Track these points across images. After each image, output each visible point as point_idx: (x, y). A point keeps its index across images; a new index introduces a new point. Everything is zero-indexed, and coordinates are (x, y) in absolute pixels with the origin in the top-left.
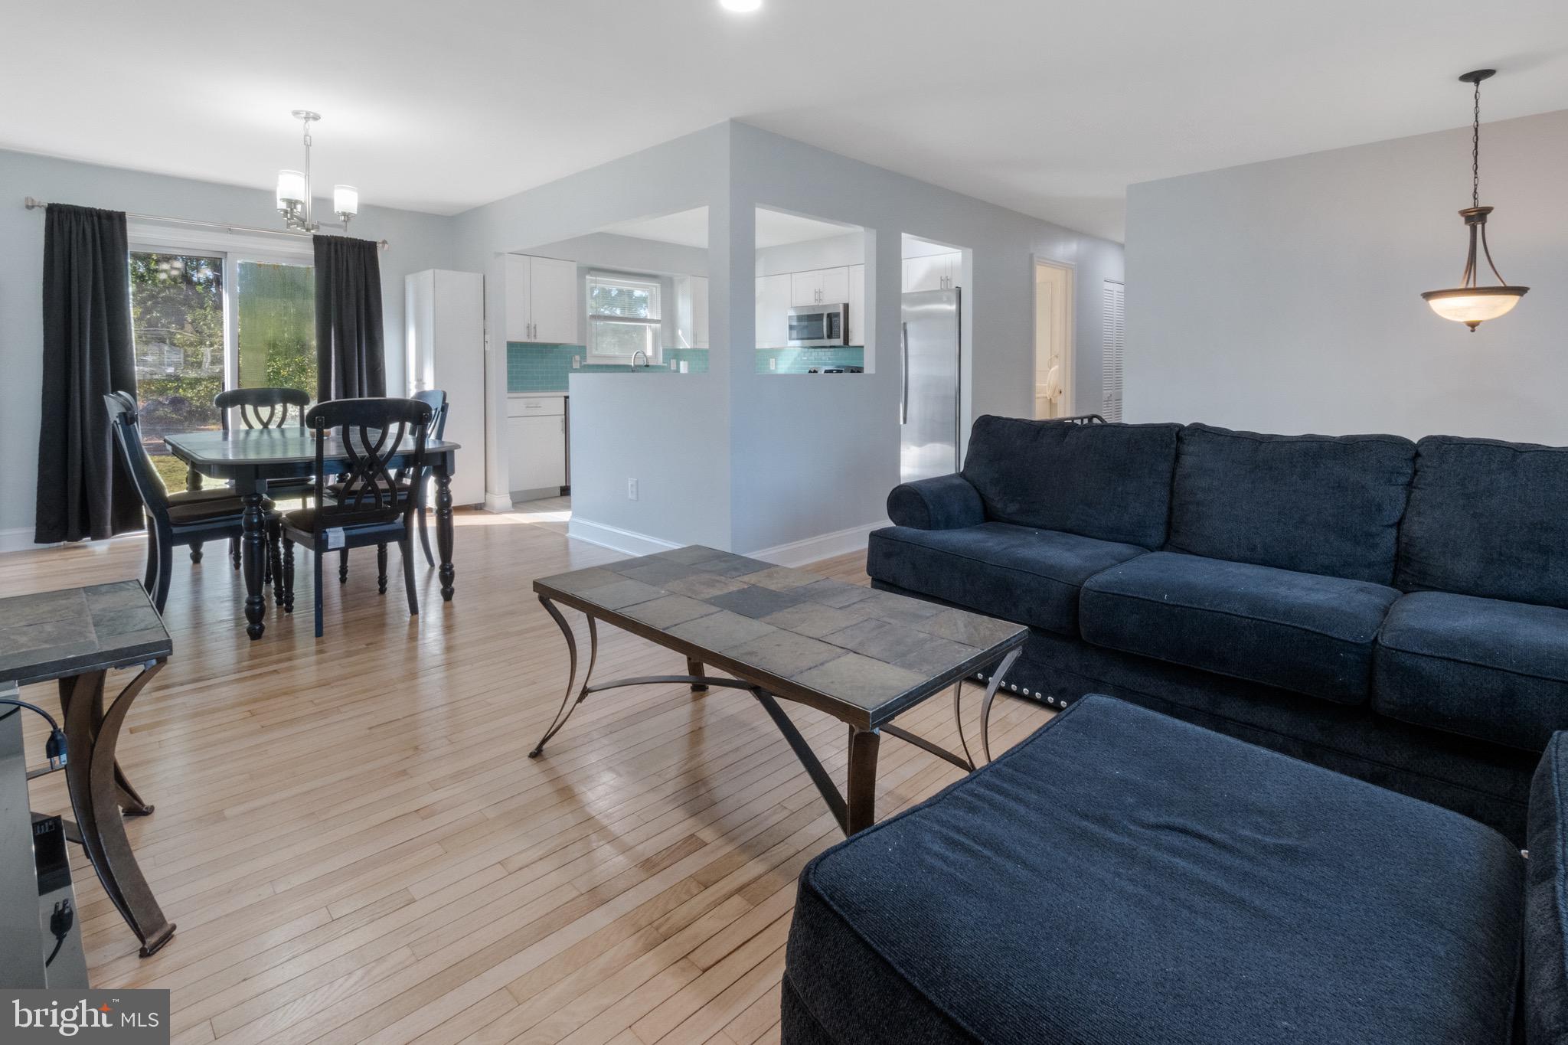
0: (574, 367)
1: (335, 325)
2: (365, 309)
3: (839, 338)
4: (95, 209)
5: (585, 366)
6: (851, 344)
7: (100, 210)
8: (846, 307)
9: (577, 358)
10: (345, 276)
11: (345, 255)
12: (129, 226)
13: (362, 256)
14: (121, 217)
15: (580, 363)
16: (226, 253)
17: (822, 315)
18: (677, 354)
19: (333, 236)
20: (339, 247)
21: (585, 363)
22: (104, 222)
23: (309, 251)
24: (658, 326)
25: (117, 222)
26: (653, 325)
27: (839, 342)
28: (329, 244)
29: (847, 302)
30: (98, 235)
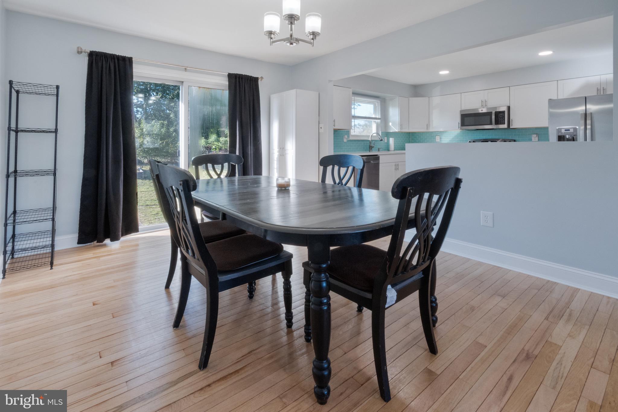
0: (344, 141)
1: (238, 120)
2: (253, 112)
3: (505, 124)
4: (116, 55)
5: (349, 140)
6: (511, 127)
7: (118, 55)
8: (509, 108)
9: (346, 136)
10: (243, 95)
11: (243, 84)
12: (134, 66)
13: (252, 84)
14: (130, 60)
15: (347, 140)
16: (183, 82)
17: (491, 112)
18: (388, 134)
19: (238, 74)
20: (241, 79)
21: (349, 139)
22: (121, 62)
23: (225, 82)
24: (379, 121)
25: (127, 63)
26: (377, 121)
27: (505, 126)
28: (236, 78)
29: (509, 105)
30: (117, 70)
